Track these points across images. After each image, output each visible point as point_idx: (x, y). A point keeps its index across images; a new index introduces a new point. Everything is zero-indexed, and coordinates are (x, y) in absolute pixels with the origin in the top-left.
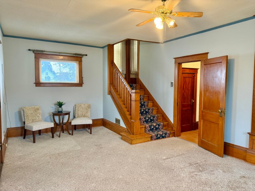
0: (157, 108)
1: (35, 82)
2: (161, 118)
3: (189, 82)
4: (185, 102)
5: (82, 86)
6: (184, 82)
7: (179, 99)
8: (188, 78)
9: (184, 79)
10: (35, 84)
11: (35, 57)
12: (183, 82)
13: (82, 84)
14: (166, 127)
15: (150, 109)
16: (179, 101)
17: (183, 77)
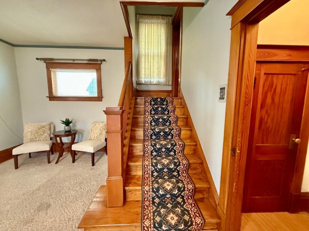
0: (194, 144)
1: (48, 96)
2: (199, 167)
3: (286, 88)
4: (267, 140)
5: (102, 101)
6: (266, 88)
7: (239, 135)
8: (281, 77)
9: (266, 80)
10: (48, 98)
11: (47, 67)
12: (264, 86)
13: (102, 98)
14: (205, 193)
15: (176, 145)
16: (238, 144)
17: (265, 74)
